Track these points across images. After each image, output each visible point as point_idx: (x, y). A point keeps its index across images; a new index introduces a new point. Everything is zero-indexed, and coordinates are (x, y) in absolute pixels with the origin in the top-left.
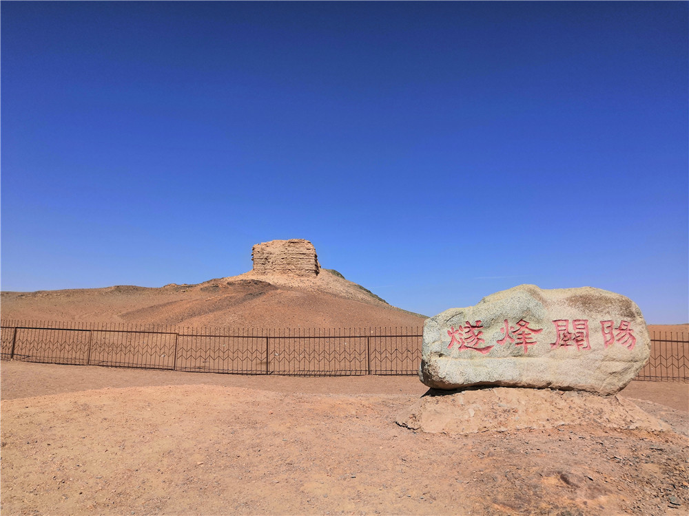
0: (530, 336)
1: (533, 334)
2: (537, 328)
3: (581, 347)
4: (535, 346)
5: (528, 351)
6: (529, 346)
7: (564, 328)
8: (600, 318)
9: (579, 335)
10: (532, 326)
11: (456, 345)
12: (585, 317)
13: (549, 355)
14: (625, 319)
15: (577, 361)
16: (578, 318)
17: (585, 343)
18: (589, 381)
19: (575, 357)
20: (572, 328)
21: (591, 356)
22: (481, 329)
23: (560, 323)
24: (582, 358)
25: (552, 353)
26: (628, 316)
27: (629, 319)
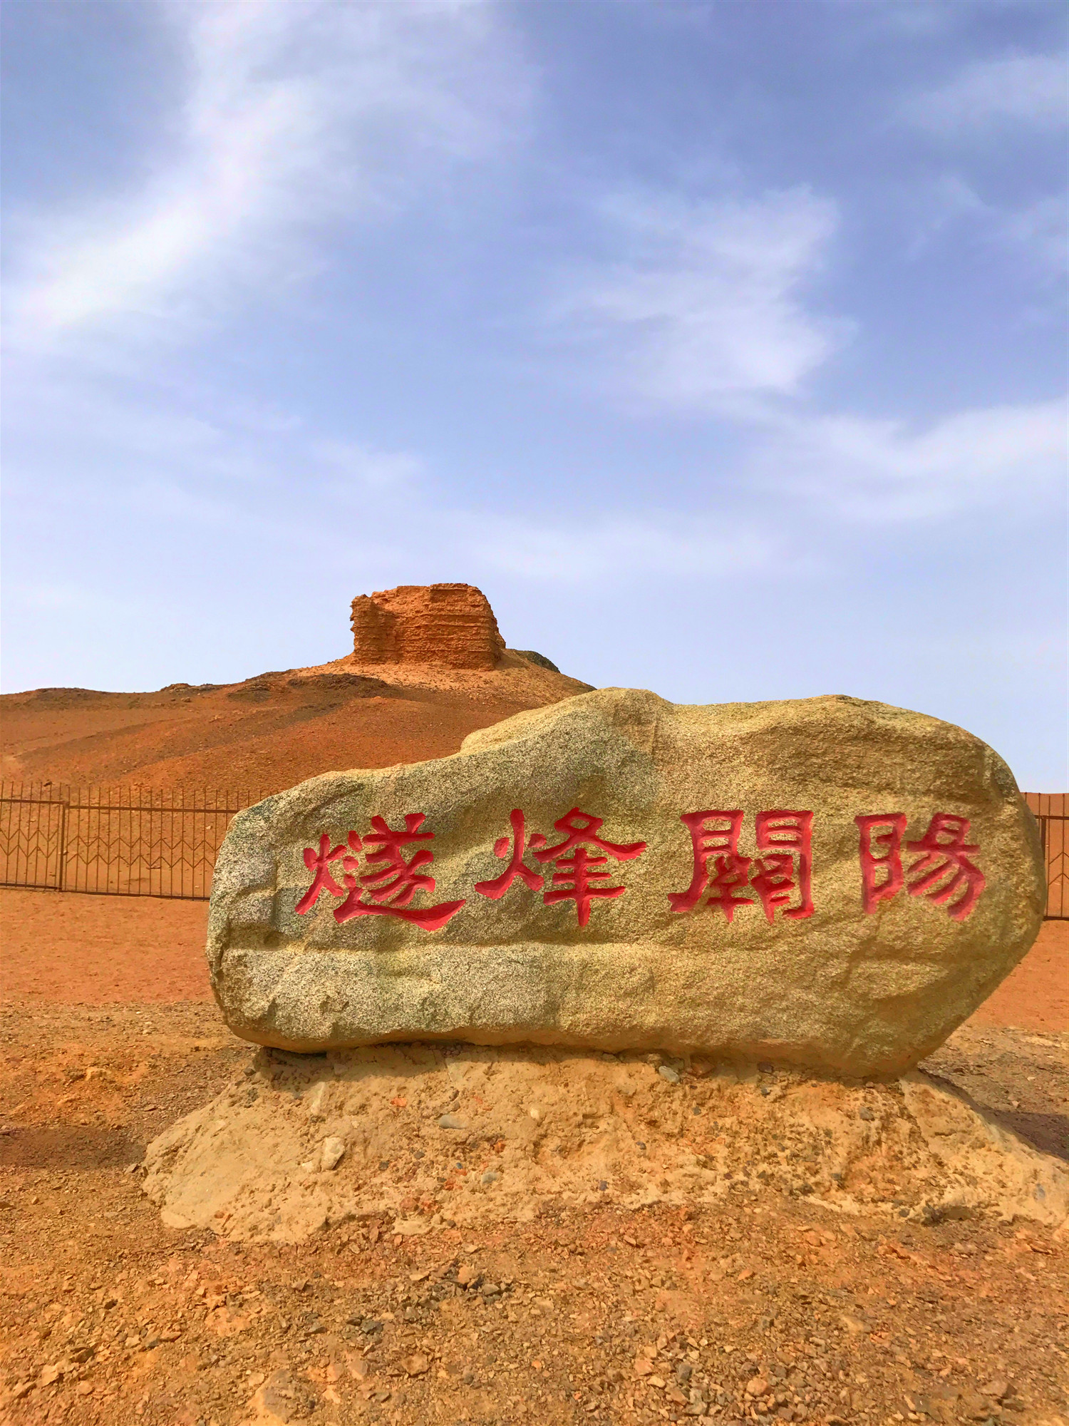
0: (601, 868)
1: (612, 860)
2: (629, 839)
3: (779, 909)
4: (618, 903)
5: (592, 918)
6: (596, 902)
7: (722, 841)
8: (856, 803)
9: (775, 864)
10: (615, 831)
11: (328, 901)
12: (802, 804)
13: (664, 934)
14: (950, 808)
15: (765, 959)
16: (777, 804)
17: (794, 895)
18: (804, 1027)
19: (756, 942)
20: (753, 839)
21: (816, 938)
22: (423, 845)
23: (709, 824)
24: (782, 947)
25: (673, 929)
26: (963, 799)
27: (965, 809)
